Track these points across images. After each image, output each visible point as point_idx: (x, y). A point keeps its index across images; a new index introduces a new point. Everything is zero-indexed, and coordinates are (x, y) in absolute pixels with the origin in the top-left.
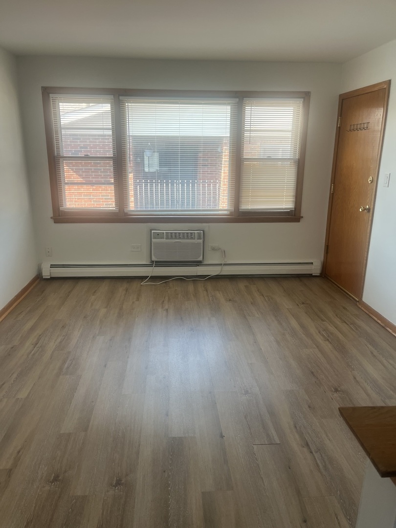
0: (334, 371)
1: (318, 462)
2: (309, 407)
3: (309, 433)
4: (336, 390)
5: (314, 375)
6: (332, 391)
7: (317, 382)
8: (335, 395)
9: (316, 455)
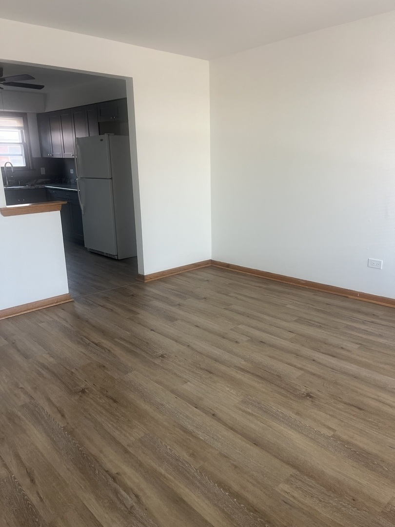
0: (90, 415)
1: (86, 340)
2: (104, 367)
3: (98, 350)
4: (83, 391)
5: (112, 399)
6: (87, 389)
7: (105, 392)
8: (83, 386)
9: (89, 342)
